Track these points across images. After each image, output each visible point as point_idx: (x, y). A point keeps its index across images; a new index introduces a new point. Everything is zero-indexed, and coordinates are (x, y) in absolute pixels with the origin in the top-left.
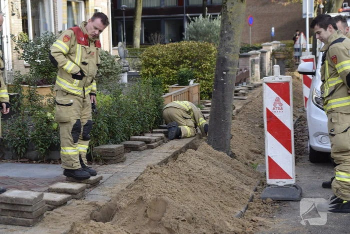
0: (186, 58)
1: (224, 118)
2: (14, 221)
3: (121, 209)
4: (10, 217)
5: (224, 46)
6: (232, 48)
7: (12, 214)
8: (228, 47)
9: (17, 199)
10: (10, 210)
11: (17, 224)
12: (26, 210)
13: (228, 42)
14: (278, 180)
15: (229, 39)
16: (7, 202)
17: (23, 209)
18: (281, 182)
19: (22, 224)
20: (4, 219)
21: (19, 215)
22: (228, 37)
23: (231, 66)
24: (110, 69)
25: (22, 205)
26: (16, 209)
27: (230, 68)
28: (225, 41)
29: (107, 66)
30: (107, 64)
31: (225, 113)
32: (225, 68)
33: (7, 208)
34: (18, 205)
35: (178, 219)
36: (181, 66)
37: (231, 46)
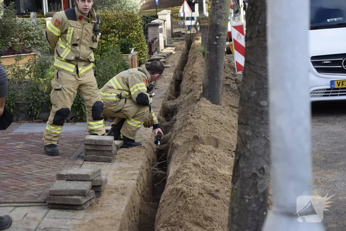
0: (113, 27)
1: (218, 77)
2: (98, 158)
3: (179, 147)
4: (93, 155)
5: (217, 14)
6: (224, 15)
7: (96, 153)
8: (220, 15)
9: (99, 141)
10: (93, 150)
11: (101, 160)
12: (107, 149)
13: (220, 11)
15: (221, 8)
16: (92, 144)
17: (104, 148)
19: (105, 161)
20: (90, 157)
21: (100, 154)
22: (220, 6)
23: (223, 31)
24: (39, 40)
25: (103, 145)
26: (99, 149)
27: (222, 33)
28: (217, 9)
29: (36, 37)
30: (36, 35)
31: (218, 72)
32: (218, 33)
33: (92, 149)
34: (100, 145)
35: (230, 150)
36: (109, 36)
37: (222, 13)
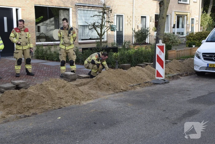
14: (159, 78)
18: (160, 78)
